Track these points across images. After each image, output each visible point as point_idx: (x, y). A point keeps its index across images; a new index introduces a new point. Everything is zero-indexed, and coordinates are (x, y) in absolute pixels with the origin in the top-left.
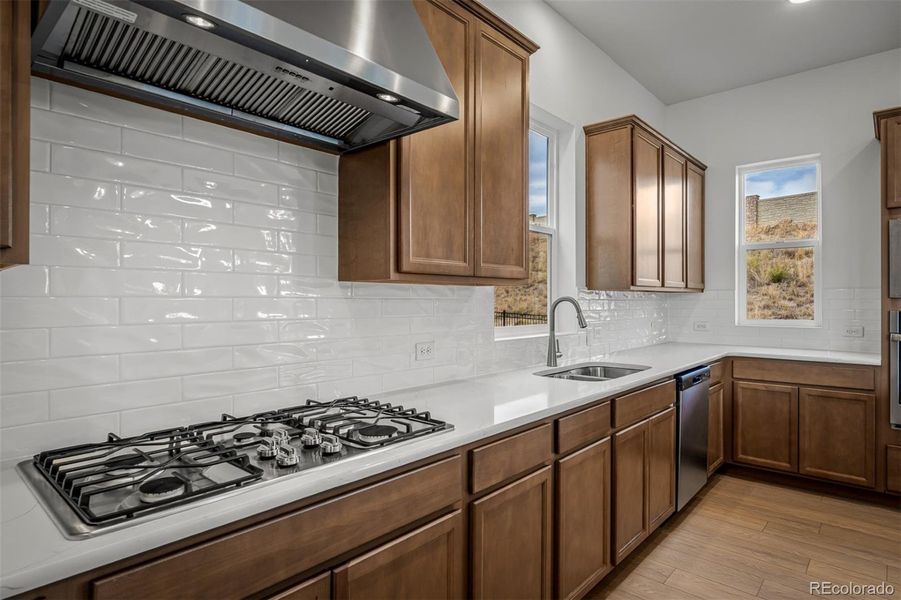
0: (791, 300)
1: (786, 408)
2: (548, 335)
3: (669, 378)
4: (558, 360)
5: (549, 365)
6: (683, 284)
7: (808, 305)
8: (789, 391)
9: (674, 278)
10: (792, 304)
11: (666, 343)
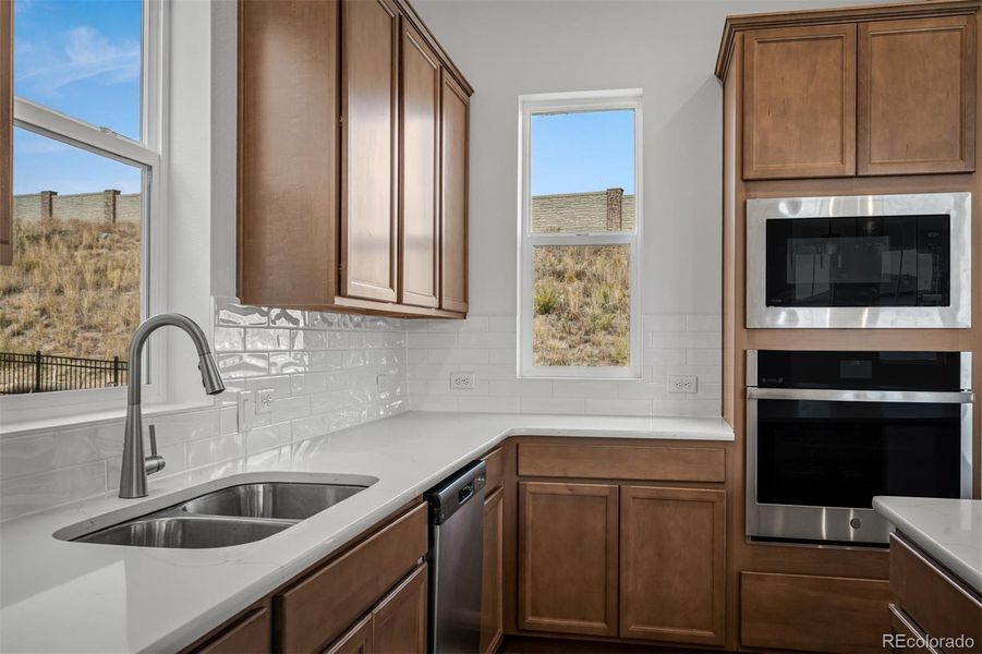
0: (562, 338)
1: (600, 525)
2: (123, 414)
3: (416, 503)
4: (150, 479)
5: (125, 493)
6: (434, 302)
7: (582, 346)
8: (607, 493)
9: (419, 288)
10: (564, 345)
11: (402, 415)
